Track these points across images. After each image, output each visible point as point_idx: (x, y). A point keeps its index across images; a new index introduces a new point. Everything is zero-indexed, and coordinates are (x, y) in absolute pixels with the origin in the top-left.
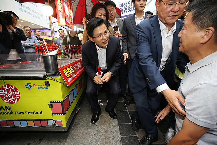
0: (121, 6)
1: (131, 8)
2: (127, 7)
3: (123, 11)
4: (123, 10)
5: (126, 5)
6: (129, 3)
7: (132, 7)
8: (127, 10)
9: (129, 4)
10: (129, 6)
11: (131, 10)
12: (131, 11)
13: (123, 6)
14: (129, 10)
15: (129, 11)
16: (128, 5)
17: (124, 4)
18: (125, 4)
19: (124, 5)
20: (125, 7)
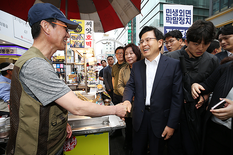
0: (168, 12)
1: (183, 18)
2: (178, 17)
3: (172, 20)
4: (172, 18)
5: (177, 13)
6: (181, 12)
7: (185, 19)
9: (181, 13)
10: (181, 15)
11: (183, 21)
12: (184, 23)
13: (172, 14)
14: (181, 21)
15: (181, 23)
16: (179, 14)
17: (173, 11)
18: (175, 11)
19: (174, 13)
20: (175, 15)
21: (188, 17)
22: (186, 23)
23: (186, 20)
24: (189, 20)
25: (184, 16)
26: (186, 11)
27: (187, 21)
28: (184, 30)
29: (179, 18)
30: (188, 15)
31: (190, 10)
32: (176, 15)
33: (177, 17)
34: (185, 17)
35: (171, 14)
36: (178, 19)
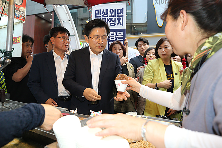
0: (97, 13)
1: (114, 19)
2: (109, 17)
5: (107, 14)
6: (112, 11)
7: (116, 19)
8: (109, 21)
9: (112, 13)
10: (112, 16)
11: (114, 22)
12: (115, 24)
13: (102, 15)
14: (111, 22)
15: (112, 24)
16: (109, 14)
17: (103, 12)
18: (105, 11)
19: (104, 14)
20: (104, 16)
21: (120, 17)
22: (118, 25)
23: (117, 21)
24: (121, 21)
25: (115, 16)
26: (118, 10)
27: (119, 22)
28: (115, 32)
29: (110, 19)
30: (120, 15)
31: (123, 9)
32: (106, 16)
33: (107, 17)
34: (117, 17)
35: (100, 15)
36: (108, 20)
